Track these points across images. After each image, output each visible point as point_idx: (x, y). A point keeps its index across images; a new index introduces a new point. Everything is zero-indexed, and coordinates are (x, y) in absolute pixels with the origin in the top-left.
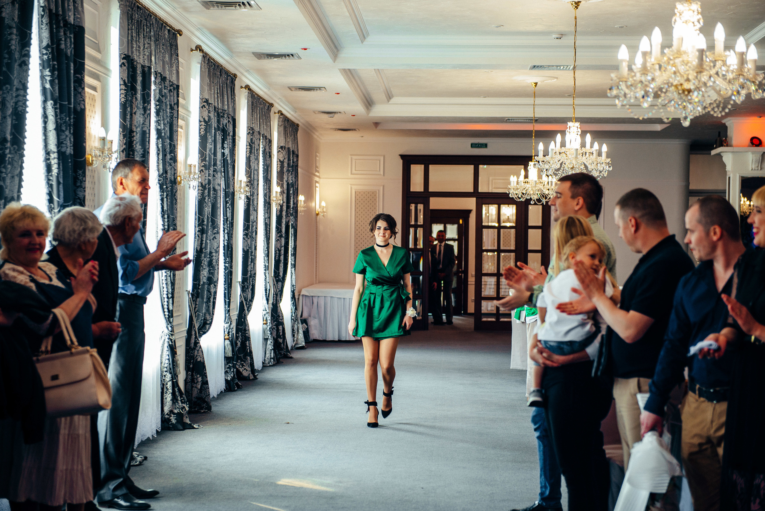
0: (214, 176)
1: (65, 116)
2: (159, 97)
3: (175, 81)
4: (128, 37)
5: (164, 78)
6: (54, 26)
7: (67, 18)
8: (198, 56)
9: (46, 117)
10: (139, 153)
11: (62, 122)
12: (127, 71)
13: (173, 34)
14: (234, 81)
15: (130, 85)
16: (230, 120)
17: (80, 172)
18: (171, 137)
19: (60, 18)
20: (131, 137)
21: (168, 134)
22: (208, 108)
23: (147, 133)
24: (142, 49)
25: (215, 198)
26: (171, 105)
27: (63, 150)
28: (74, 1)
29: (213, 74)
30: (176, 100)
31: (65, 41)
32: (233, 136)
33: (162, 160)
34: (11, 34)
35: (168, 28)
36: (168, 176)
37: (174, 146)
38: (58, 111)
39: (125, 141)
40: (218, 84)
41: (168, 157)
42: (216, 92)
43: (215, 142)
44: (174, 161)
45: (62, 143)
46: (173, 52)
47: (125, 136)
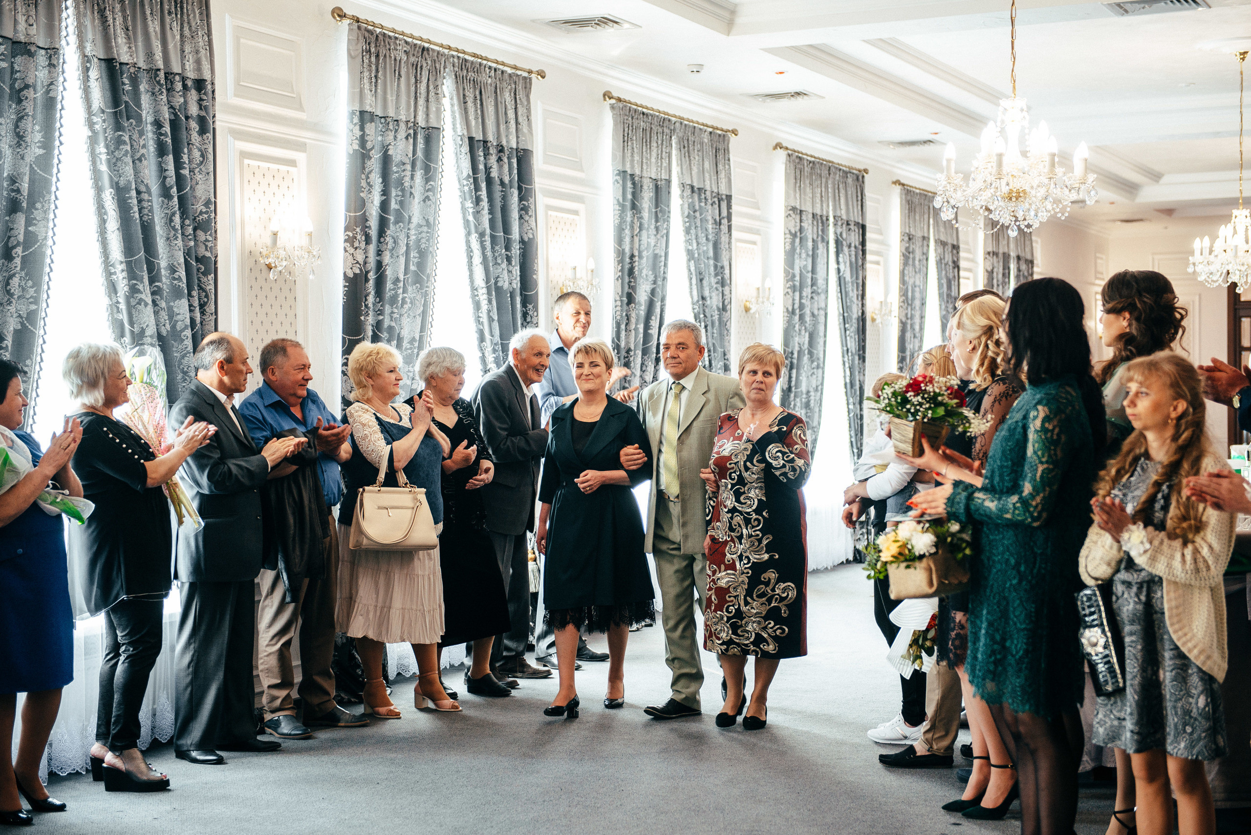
1: (501, 248)
2: (689, 213)
3: (724, 191)
4: (624, 150)
5: (699, 189)
6: (482, 154)
7: (504, 143)
8: (782, 155)
9: (472, 251)
10: (647, 280)
11: (496, 254)
12: (621, 188)
13: (720, 135)
14: (860, 178)
15: (628, 204)
16: (852, 227)
17: (530, 307)
18: (716, 257)
19: (489, 144)
20: (632, 263)
21: (711, 253)
22: (798, 217)
23: (661, 256)
24: (653, 160)
25: (815, 325)
26: (715, 220)
27: (500, 284)
28: (517, 123)
29: (811, 174)
30: (724, 213)
31: (501, 167)
32: (860, 247)
33: (697, 284)
34: (404, 170)
35: (711, 130)
36: (708, 302)
37: (722, 267)
38: (488, 244)
39: (620, 268)
40: (823, 185)
41: (711, 280)
42: (819, 195)
43: (814, 257)
44: (723, 286)
45: (498, 277)
46: (720, 157)
47: (621, 262)
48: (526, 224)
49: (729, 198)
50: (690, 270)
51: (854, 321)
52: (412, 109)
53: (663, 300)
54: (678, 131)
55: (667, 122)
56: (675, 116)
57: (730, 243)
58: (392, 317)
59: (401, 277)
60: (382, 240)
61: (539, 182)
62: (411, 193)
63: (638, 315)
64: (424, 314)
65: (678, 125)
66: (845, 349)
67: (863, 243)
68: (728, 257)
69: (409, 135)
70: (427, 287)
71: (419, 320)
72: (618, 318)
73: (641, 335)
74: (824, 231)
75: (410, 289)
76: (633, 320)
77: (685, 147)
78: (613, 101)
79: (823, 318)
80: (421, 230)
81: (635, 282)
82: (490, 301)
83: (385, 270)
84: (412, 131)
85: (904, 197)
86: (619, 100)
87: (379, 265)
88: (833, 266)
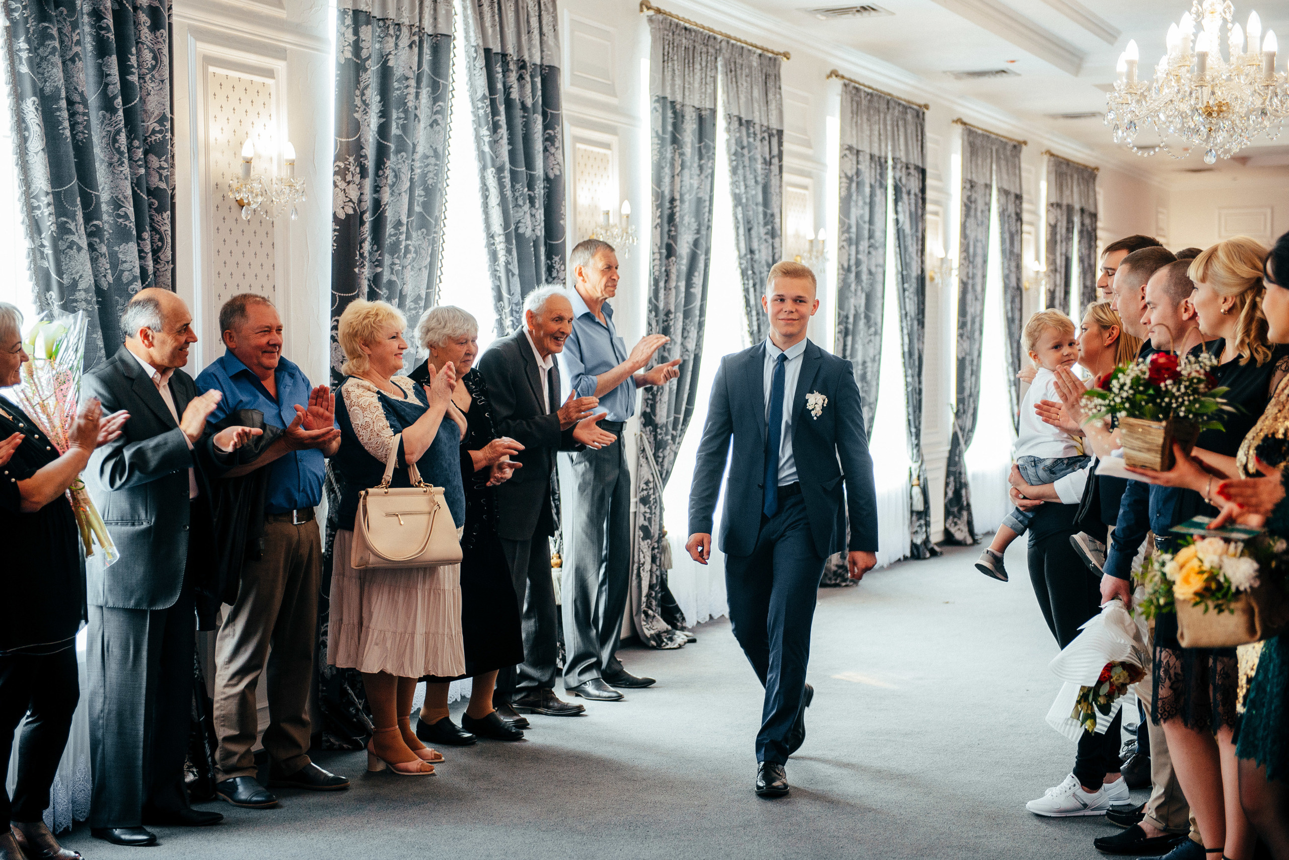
0: (869, 253)
1: (522, 186)
2: (736, 150)
3: (774, 125)
4: (663, 71)
5: (747, 122)
6: (500, 70)
7: (526, 57)
8: (837, 84)
9: (487, 190)
10: (689, 229)
11: (517, 194)
12: (660, 118)
13: (770, 59)
14: (921, 114)
15: (668, 137)
16: (912, 171)
17: (556, 259)
18: (766, 203)
19: (509, 58)
20: (672, 207)
21: (760, 198)
22: (855, 158)
23: (705, 201)
24: (697, 85)
25: (872, 285)
26: (765, 159)
27: (521, 231)
28: (541, 34)
29: (869, 108)
30: (775, 151)
31: (522, 87)
32: (920, 195)
33: (744, 235)
34: (407, 87)
35: (759, 51)
36: (757, 257)
37: (772, 215)
38: (507, 181)
39: (658, 214)
40: (882, 122)
41: (760, 230)
42: (876, 133)
43: (872, 205)
44: (773, 237)
45: (519, 222)
46: (771, 84)
47: (660, 206)
48: (552, 158)
49: (780, 133)
50: (736, 218)
51: (914, 281)
52: (417, 10)
53: (707, 252)
54: (724, 51)
55: (711, 41)
56: (721, 34)
57: (781, 186)
58: (392, 269)
59: (404, 220)
60: (381, 173)
61: (567, 108)
62: (416, 116)
63: (678, 271)
64: (431, 266)
65: (724, 44)
66: (903, 312)
67: (923, 190)
68: (778, 203)
69: (413, 42)
70: (435, 232)
71: (425, 273)
72: (657, 273)
73: (683, 295)
74: (883, 175)
75: (414, 234)
76: (673, 276)
77: (732, 70)
78: (651, 12)
79: (881, 276)
80: (427, 161)
81: (676, 231)
82: (509, 251)
83: (384, 211)
84: (416, 38)
85: (966, 137)
86: (658, 11)
87: (377, 204)
88: (891, 216)
